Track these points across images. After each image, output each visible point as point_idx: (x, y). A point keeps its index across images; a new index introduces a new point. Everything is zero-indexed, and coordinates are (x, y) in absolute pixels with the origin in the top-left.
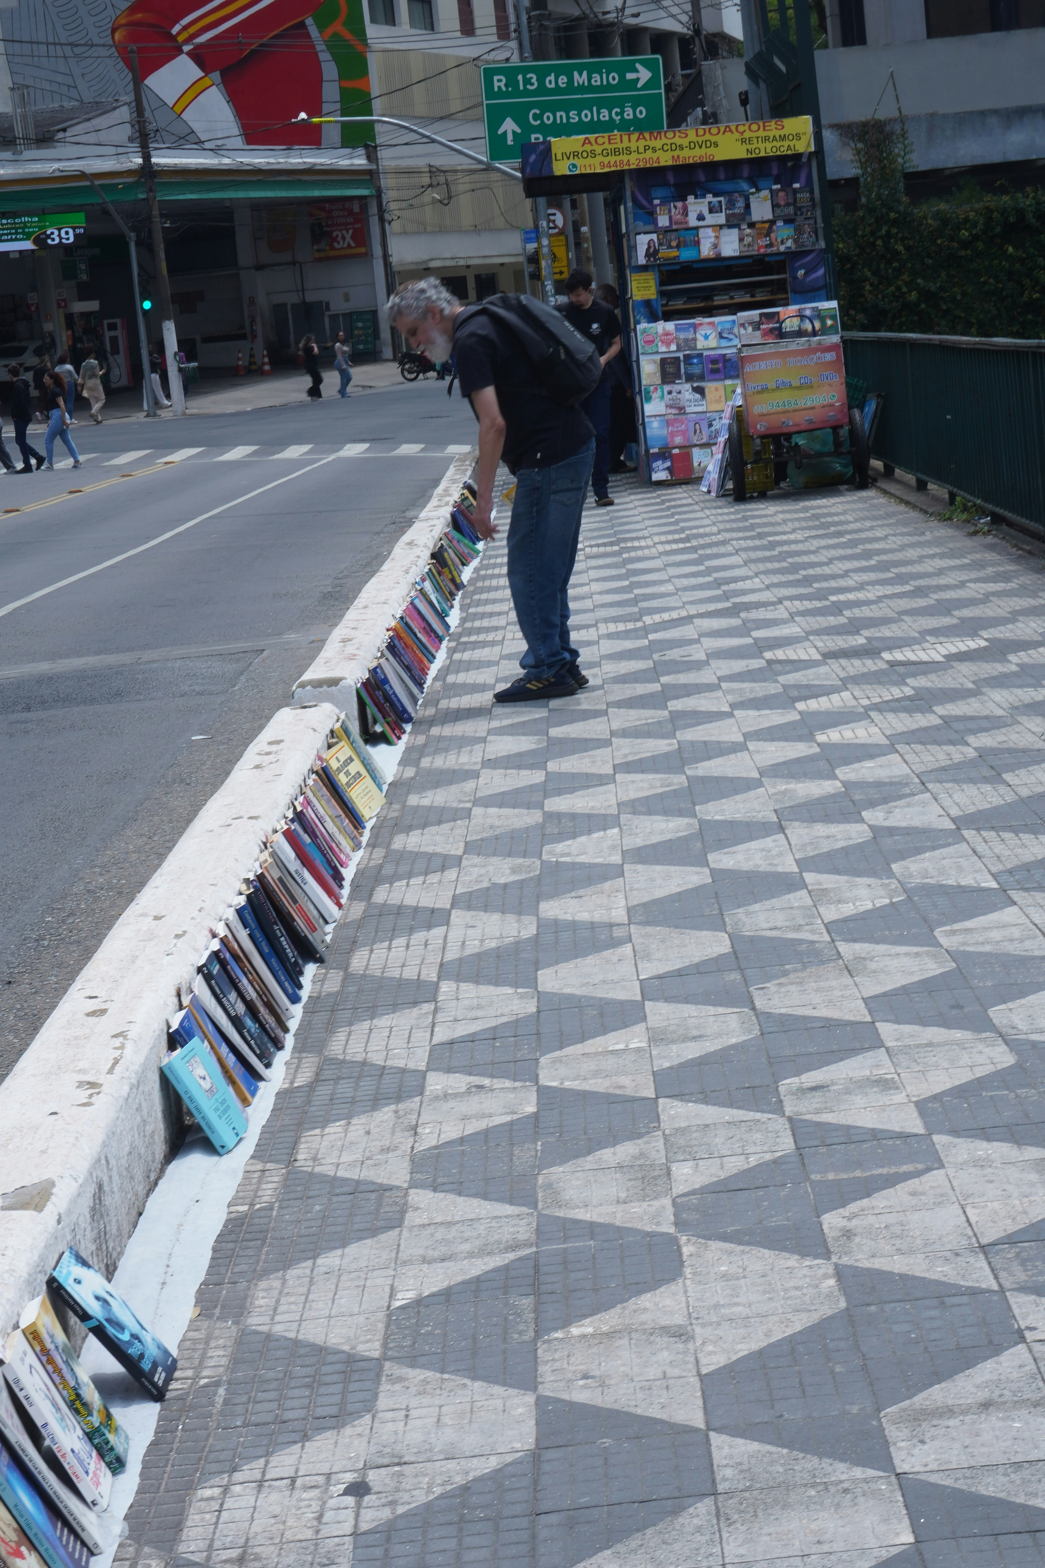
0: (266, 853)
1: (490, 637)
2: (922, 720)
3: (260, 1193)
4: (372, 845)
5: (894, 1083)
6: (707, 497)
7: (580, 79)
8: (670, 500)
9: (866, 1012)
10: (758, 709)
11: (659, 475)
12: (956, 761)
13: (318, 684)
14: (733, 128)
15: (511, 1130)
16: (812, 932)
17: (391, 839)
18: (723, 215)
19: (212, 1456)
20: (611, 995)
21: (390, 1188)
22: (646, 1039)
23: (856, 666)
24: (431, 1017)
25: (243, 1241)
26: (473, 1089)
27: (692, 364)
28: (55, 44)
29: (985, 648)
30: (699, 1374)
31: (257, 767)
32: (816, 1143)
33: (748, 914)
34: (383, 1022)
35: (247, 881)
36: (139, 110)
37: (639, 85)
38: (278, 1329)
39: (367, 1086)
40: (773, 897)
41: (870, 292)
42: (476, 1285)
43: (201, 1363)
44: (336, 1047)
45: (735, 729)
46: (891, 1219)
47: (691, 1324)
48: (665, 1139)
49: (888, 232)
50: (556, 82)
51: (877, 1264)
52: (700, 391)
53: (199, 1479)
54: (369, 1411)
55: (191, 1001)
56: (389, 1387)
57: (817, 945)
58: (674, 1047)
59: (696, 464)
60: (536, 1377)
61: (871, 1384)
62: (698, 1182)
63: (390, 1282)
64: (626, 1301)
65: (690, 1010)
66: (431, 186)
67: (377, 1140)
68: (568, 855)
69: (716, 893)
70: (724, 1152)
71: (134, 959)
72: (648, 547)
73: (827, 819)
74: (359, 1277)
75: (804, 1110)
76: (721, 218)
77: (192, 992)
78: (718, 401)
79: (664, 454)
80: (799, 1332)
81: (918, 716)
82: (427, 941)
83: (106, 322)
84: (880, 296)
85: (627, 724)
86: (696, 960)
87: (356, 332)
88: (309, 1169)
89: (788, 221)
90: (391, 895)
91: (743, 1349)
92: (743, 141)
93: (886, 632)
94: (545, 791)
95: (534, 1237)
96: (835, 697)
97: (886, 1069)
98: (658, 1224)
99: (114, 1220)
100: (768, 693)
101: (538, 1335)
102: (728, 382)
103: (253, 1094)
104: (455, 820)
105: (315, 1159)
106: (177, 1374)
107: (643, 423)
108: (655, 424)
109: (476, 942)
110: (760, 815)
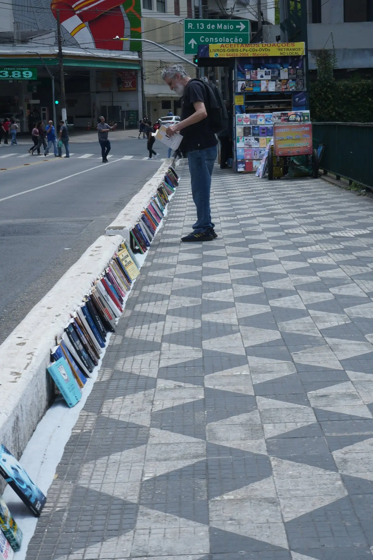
0: (94, 287)
1: (179, 219)
2: (348, 257)
3: (86, 425)
4: (134, 289)
5: (357, 396)
6: (258, 178)
7: (219, 26)
8: (244, 178)
9: (341, 366)
10: (284, 250)
11: (241, 169)
12: (364, 272)
13: (115, 228)
14: (276, 45)
15: (193, 405)
16: (314, 333)
17: (142, 287)
18: (270, 76)
19: (60, 545)
20: (233, 352)
21: (142, 427)
22: (249, 371)
23: (320, 237)
24: (158, 356)
25: (78, 445)
26: (177, 387)
27: (255, 130)
28: (30, 7)
29: (369, 233)
30: (284, 522)
31: (91, 255)
32: (326, 419)
33: (287, 324)
34: (139, 357)
35: (86, 297)
36: (59, 33)
37: (241, 30)
38: (92, 486)
39: (132, 383)
40: (297, 318)
41: (318, 111)
42: (180, 473)
43: (57, 500)
44: (119, 366)
45: (275, 256)
46: (363, 455)
47: (278, 498)
48: (260, 413)
49: (326, 90)
50: (211, 27)
51: (360, 475)
52: (257, 140)
53: (54, 556)
54: (132, 529)
55: (61, 342)
56: (142, 518)
57: (317, 338)
58: (261, 375)
59: (254, 166)
60: (208, 518)
61: (364, 533)
62: (276, 433)
63: (142, 469)
64: (248, 484)
65: (266, 361)
66: (160, 67)
67: (136, 406)
68: (213, 297)
69: (273, 315)
70: (286, 421)
71: (38, 323)
72: (237, 193)
73: (316, 290)
74: (128, 465)
75: (319, 405)
76: (269, 77)
77: (61, 339)
78: (264, 144)
79: (243, 162)
80: (328, 505)
81: (347, 256)
82: (156, 326)
83: (42, 108)
84: (322, 113)
85: (233, 252)
86: (267, 341)
87: (130, 118)
88: (107, 416)
89: (293, 80)
90: (142, 308)
91: (303, 511)
92: (279, 50)
93: (331, 226)
94: (202, 274)
95: (205, 453)
96: (313, 247)
97: (352, 390)
98: (260, 450)
99: (23, 433)
100: (287, 244)
101: (209, 498)
102: (268, 137)
103: (84, 383)
104: (167, 282)
105: (110, 412)
106: (46, 505)
107: (236, 150)
108: (240, 151)
109: (177, 328)
110: (288, 288)
